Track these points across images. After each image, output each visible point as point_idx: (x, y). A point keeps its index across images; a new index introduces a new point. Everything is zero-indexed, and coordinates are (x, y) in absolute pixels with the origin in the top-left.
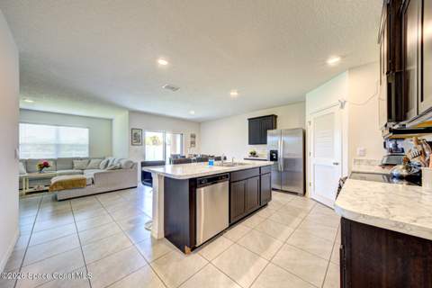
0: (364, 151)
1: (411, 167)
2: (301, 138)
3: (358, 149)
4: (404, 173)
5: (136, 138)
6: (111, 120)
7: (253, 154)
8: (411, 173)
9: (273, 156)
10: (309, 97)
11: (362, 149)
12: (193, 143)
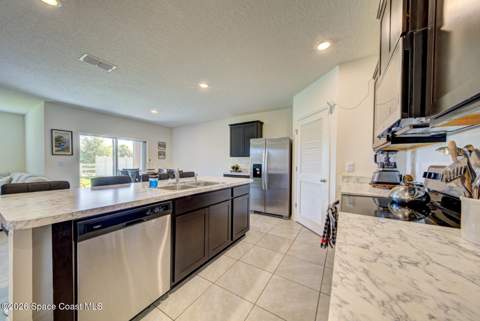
0: (353, 165)
1: (414, 189)
2: (288, 151)
3: (347, 164)
4: (407, 197)
5: (61, 144)
6: (23, 116)
7: (236, 168)
8: (415, 198)
9: (257, 172)
10: (296, 100)
11: (351, 163)
12: (162, 154)
